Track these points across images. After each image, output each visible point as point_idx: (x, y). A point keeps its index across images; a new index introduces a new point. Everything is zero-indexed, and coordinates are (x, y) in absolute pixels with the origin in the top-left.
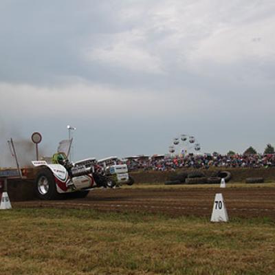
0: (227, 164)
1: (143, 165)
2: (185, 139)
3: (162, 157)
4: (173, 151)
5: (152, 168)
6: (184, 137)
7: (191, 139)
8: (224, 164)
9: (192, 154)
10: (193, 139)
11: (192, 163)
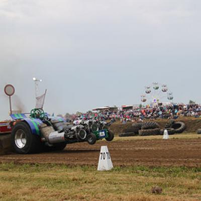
0: (197, 113)
1: (110, 117)
2: (157, 88)
3: (131, 108)
4: (144, 101)
5: (119, 119)
6: (156, 86)
7: (164, 88)
8: (193, 113)
9: (161, 104)
10: (165, 88)
11: (161, 113)
